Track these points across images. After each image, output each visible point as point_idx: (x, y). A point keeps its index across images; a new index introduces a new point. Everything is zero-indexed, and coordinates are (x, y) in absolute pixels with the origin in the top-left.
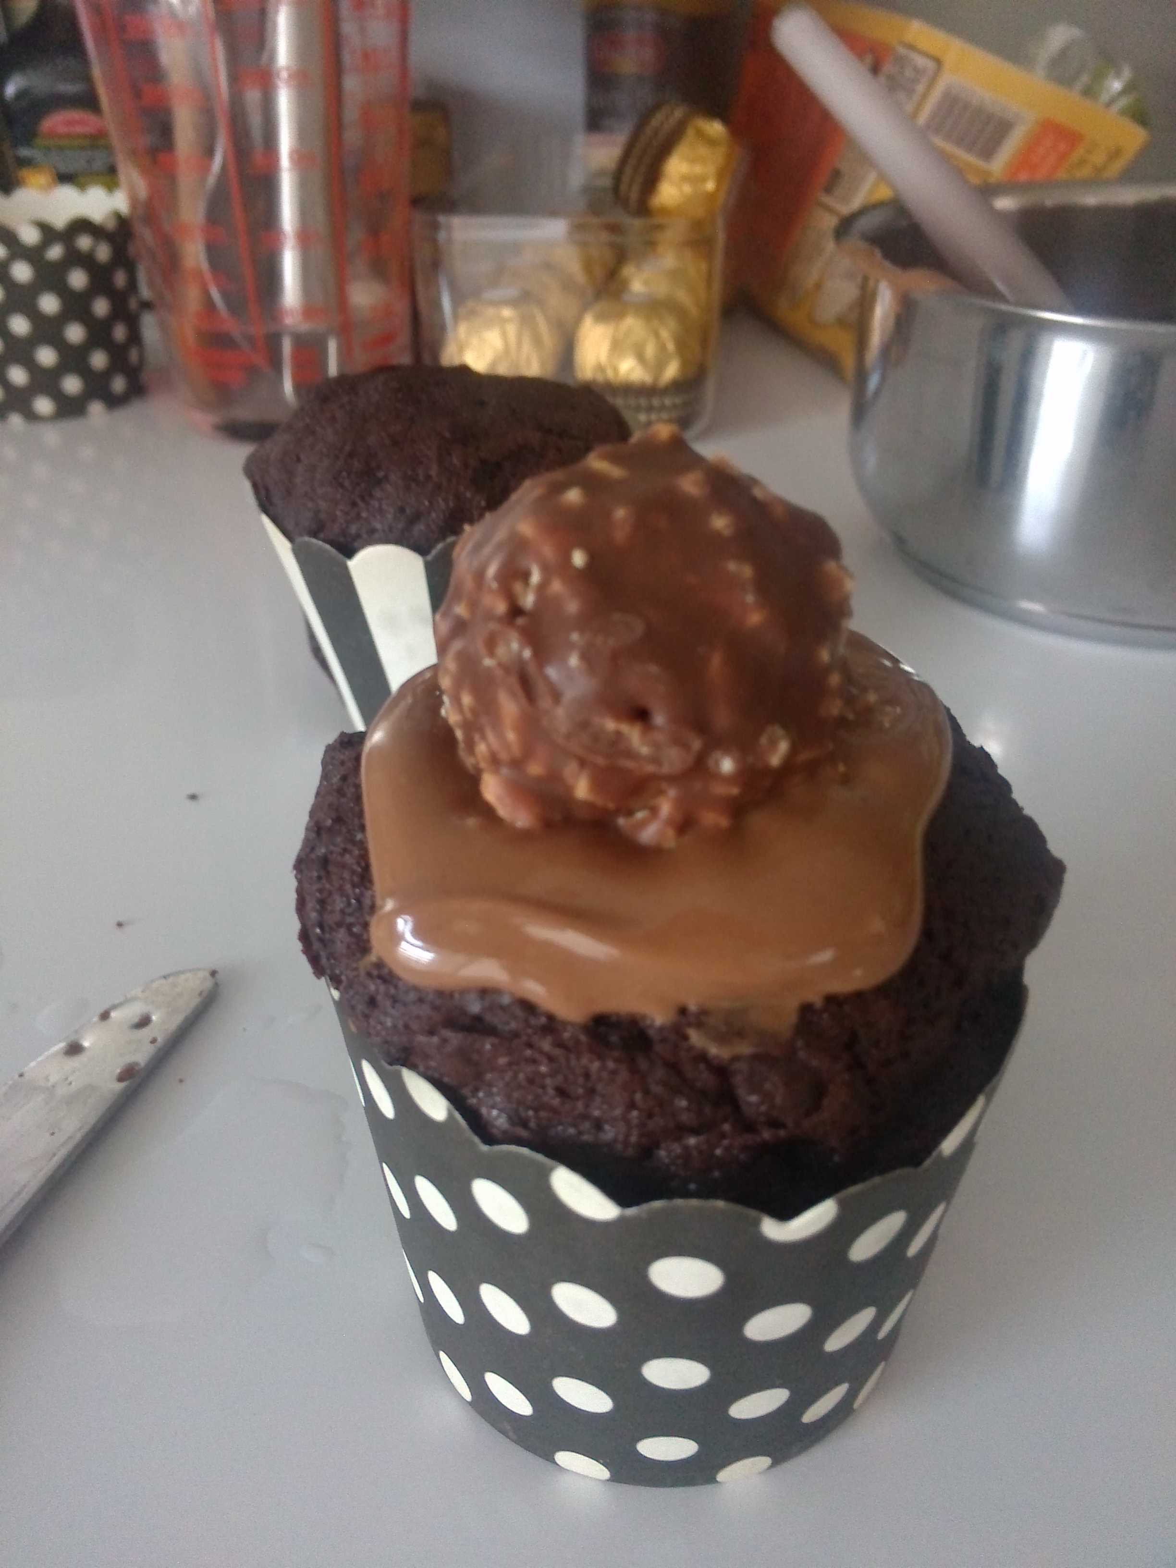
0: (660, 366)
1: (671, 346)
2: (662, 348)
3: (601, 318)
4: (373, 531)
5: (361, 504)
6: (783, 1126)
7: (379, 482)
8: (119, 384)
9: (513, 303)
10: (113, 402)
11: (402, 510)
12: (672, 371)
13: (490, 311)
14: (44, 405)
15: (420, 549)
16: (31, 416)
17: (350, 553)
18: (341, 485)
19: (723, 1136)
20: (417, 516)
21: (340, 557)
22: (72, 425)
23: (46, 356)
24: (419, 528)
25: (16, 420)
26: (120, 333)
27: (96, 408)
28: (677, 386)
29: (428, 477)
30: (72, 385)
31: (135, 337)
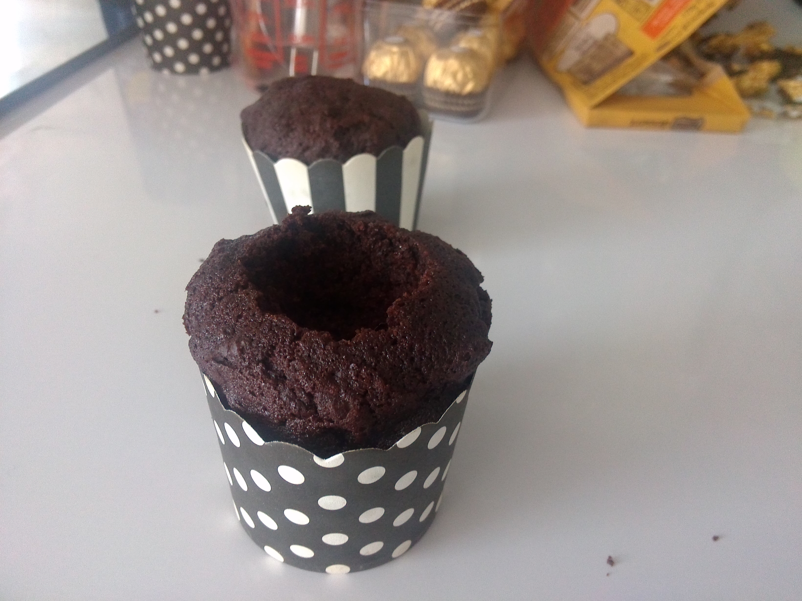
0: (463, 84)
1: (470, 76)
2: (465, 75)
3: (441, 57)
4: (287, 152)
5: (283, 140)
6: (333, 422)
7: (292, 130)
8: (216, 61)
9: (399, 44)
10: (213, 69)
11: (301, 144)
12: (469, 87)
13: (387, 48)
14: (180, 67)
15: (306, 162)
16: (173, 71)
17: (275, 159)
18: (275, 130)
19: (310, 421)
20: (307, 148)
21: (271, 161)
22: (192, 78)
23: (183, 44)
24: (307, 154)
25: (166, 72)
26: (219, 36)
27: (204, 71)
28: (471, 95)
29: (314, 131)
30: (194, 59)
31: (227, 39)
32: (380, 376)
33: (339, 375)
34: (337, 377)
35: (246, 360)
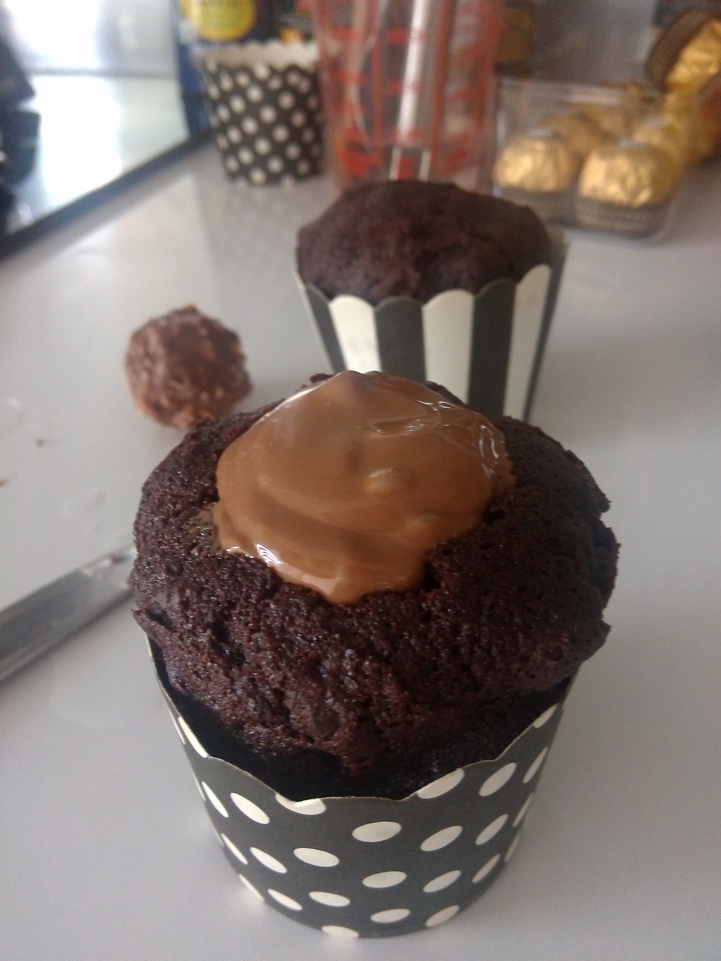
0: (636, 192)
1: (646, 180)
2: (639, 179)
3: (604, 155)
5: (344, 270)
6: (313, 741)
7: (357, 256)
8: (303, 167)
9: (546, 139)
10: (299, 178)
11: (367, 276)
12: (644, 196)
13: (528, 144)
14: (258, 176)
15: (373, 302)
16: (250, 182)
18: (334, 256)
20: (376, 282)
21: (325, 300)
23: (263, 146)
24: (375, 290)
25: (242, 183)
26: (308, 136)
27: (288, 183)
28: (646, 207)
30: (275, 165)
32: (396, 674)
33: (327, 664)
34: (324, 667)
35: (190, 621)
